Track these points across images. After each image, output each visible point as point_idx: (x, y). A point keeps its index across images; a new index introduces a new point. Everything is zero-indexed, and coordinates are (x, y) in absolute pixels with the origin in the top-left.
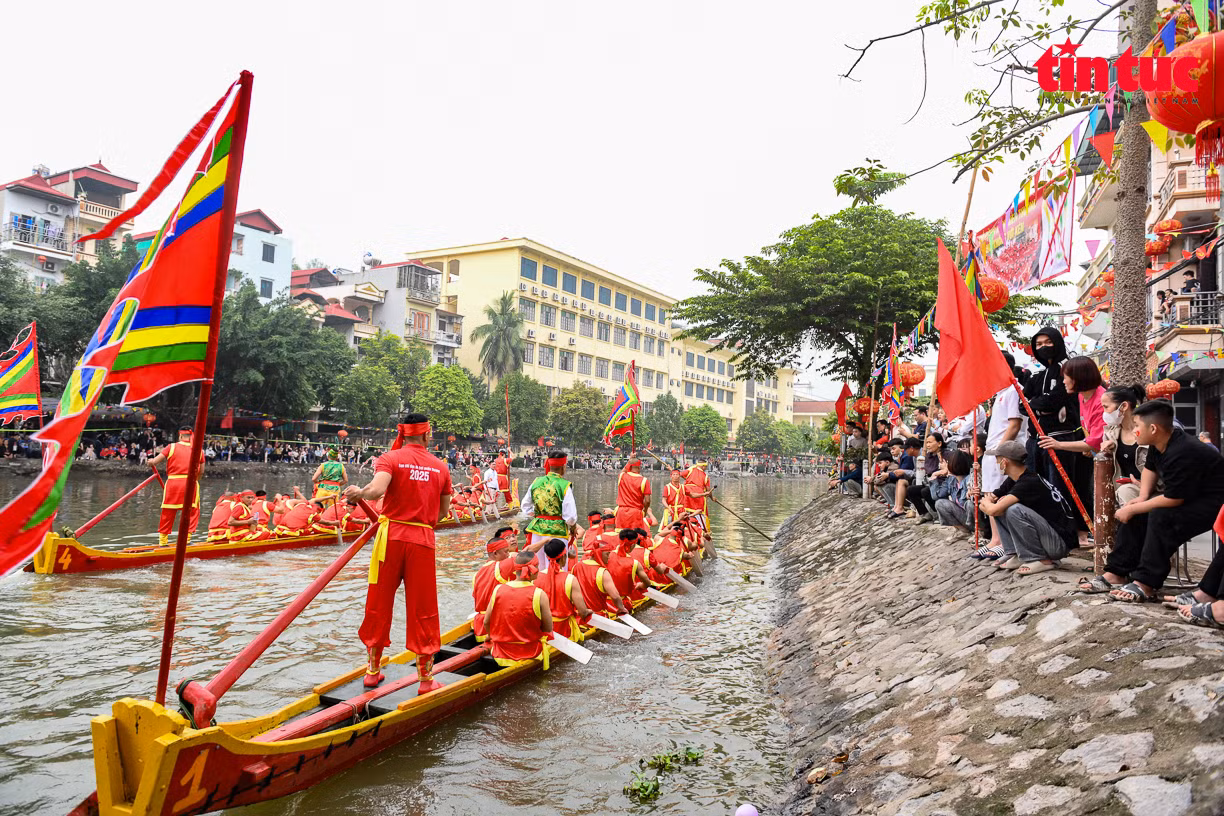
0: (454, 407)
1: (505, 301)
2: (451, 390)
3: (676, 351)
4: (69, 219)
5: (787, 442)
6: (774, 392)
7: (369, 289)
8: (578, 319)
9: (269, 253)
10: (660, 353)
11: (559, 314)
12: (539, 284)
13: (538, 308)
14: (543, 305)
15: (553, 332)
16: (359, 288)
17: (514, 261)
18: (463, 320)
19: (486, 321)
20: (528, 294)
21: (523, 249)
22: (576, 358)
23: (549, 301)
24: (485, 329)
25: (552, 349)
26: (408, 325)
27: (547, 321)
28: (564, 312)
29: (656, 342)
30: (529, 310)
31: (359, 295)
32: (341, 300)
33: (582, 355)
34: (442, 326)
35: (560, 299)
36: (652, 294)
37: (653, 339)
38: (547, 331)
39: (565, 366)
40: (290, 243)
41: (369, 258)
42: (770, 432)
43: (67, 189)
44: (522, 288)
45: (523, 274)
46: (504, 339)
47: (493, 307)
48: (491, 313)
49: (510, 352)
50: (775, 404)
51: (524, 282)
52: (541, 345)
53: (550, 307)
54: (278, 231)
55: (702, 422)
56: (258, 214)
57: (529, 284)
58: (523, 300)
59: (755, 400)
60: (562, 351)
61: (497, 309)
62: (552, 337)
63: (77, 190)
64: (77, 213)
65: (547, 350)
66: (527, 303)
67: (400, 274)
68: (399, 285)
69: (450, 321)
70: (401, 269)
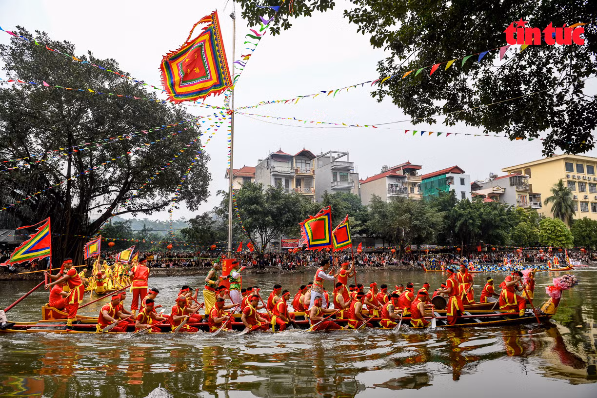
0: (561, 236)
1: (561, 184)
2: (559, 229)
4: (403, 183)
7: (498, 189)
9: (462, 182)
11: (587, 186)
12: (575, 173)
13: (577, 184)
14: (579, 183)
15: (586, 195)
16: (494, 189)
17: (562, 165)
18: (541, 196)
19: (552, 194)
20: (571, 179)
21: (565, 159)
23: (581, 180)
24: (553, 198)
25: (587, 203)
26: (518, 202)
27: (582, 189)
28: (590, 184)
30: (572, 186)
31: (495, 192)
32: (487, 195)
34: (531, 200)
35: (587, 178)
38: (583, 194)
39: (594, 210)
40: (469, 176)
41: (491, 175)
43: (400, 173)
44: (568, 176)
45: (567, 170)
46: (564, 202)
47: (555, 187)
48: (554, 191)
49: (568, 207)
51: (568, 174)
52: (581, 202)
53: (583, 183)
54: (463, 172)
56: (456, 167)
57: (571, 174)
58: (569, 182)
60: (592, 203)
61: (557, 188)
62: (586, 197)
63: (404, 173)
64: (406, 180)
65: (584, 204)
66: (571, 183)
67: (511, 180)
68: (511, 185)
69: (534, 196)
70: (511, 178)
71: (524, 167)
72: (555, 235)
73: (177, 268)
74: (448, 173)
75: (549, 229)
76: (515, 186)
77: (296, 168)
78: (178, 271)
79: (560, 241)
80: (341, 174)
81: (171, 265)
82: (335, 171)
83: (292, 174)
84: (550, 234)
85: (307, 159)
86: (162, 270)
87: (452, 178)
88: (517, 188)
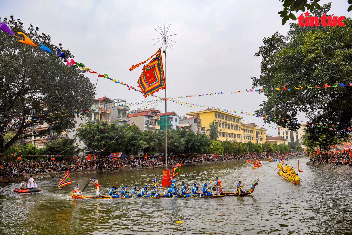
0: (219, 149)
1: (213, 123)
3: (242, 129)
4: (151, 119)
5: (273, 149)
6: (261, 136)
7: (189, 124)
8: (225, 125)
9: (176, 120)
10: (239, 130)
11: (221, 125)
12: (218, 118)
16: (187, 124)
17: (214, 114)
18: (205, 128)
19: (209, 128)
20: (216, 121)
21: (215, 112)
22: (225, 134)
24: (210, 130)
25: (221, 133)
26: (197, 131)
29: (238, 128)
30: (217, 125)
32: (184, 127)
33: (226, 133)
34: (201, 130)
35: (221, 121)
36: (237, 117)
37: (238, 127)
39: (223, 136)
42: (270, 147)
43: (150, 114)
45: (215, 117)
48: (210, 126)
50: (262, 138)
52: (219, 132)
53: (220, 123)
54: (177, 115)
55: (257, 147)
56: (174, 112)
57: (216, 119)
59: (258, 138)
60: (223, 133)
62: (221, 130)
63: (152, 114)
64: (153, 118)
66: (216, 123)
67: (194, 120)
68: (194, 123)
69: (203, 128)
70: (194, 119)
71: (196, 114)
72: (217, 148)
73: (55, 173)
74: (170, 115)
75: (215, 146)
76: (196, 124)
77: (101, 108)
78: (56, 174)
79: (219, 151)
80: (123, 113)
81: (52, 171)
82: (120, 111)
83: (99, 112)
84: (215, 148)
85: (105, 103)
86: (47, 174)
87: (172, 118)
88: (197, 124)
